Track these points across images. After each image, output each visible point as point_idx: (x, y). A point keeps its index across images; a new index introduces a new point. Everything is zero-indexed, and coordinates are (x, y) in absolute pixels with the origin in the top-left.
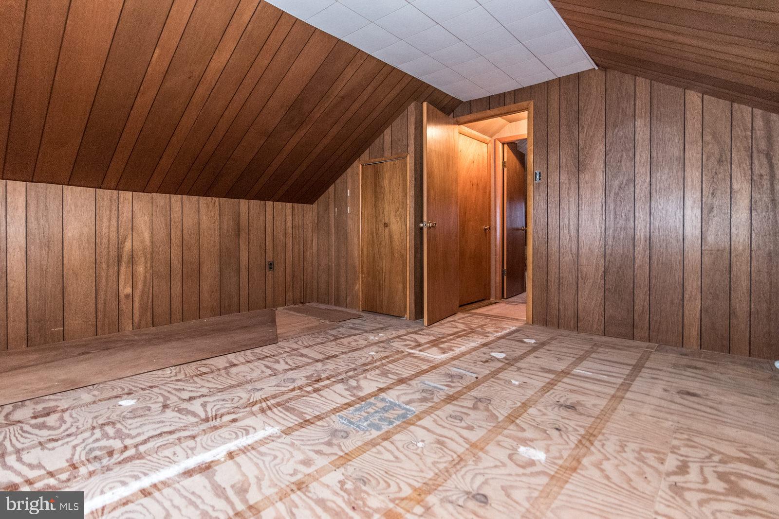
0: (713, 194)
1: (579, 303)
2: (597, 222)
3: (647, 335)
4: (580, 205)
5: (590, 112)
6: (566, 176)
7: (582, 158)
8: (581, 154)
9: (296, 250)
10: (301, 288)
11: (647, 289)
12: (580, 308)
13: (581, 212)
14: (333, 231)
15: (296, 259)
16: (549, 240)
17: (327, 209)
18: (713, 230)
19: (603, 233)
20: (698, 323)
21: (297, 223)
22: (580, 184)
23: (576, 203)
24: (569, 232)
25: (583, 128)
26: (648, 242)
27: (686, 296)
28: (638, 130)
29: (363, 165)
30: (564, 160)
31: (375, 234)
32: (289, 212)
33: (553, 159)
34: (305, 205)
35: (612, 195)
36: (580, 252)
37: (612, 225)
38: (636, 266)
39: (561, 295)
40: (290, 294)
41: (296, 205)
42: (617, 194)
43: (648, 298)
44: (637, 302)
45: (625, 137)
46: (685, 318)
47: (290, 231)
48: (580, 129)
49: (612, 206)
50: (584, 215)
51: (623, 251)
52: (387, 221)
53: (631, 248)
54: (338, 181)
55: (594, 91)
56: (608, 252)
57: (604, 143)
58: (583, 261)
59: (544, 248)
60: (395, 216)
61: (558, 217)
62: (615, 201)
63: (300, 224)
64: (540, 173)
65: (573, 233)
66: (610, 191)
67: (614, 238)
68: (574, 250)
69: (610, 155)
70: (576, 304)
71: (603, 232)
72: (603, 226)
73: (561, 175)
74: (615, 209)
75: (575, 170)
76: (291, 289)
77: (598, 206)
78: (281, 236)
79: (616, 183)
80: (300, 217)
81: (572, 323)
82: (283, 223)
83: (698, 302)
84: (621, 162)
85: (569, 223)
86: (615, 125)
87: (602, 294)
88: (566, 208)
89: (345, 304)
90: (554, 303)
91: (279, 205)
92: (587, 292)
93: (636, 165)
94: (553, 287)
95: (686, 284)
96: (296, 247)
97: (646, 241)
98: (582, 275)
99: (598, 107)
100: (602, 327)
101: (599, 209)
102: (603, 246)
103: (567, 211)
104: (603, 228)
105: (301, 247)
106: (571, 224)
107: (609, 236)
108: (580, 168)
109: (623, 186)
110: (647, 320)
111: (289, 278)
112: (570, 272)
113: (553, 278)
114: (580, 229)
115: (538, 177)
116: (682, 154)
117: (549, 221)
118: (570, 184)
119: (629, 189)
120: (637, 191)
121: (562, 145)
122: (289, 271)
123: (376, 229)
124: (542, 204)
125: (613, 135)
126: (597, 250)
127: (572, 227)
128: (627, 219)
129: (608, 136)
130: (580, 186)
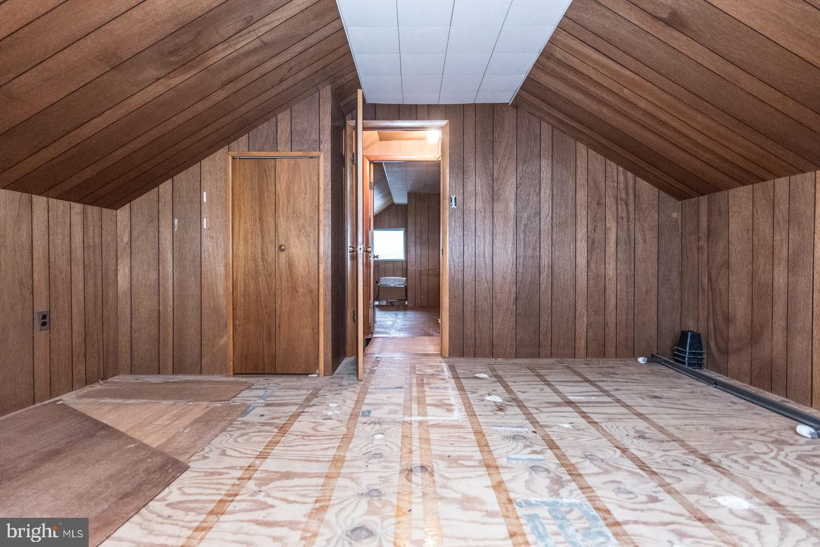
0: (594, 230)
1: (494, 330)
2: (510, 251)
3: (549, 352)
4: (494, 234)
5: (503, 144)
6: (481, 204)
7: (496, 188)
8: (495, 184)
9: (90, 289)
10: (99, 353)
11: (549, 311)
12: (495, 335)
13: (495, 241)
14: (169, 256)
15: (90, 305)
16: (465, 268)
17: (155, 219)
18: (595, 260)
19: (515, 262)
20: (585, 335)
21: (91, 241)
22: (494, 213)
23: (491, 232)
24: (484, 261)
25: (497, 159)
26: (550, 270)
27: (577, 314)
28: (543, 169)
29: (233, 158)
30: (480, 188)
31: (260, 260)
32: (77, 219)
33: (470, 186)
34: (105, 210)
35: (522, 226)
36: (495, 280)
37: (522, 254)
38: (541, 290)
39: (477, 323)
40: (80, 368)
41: (90, 209)
42: (526, 226)
43: (550, 318)
44: (542, 323)
45: (533, 174)
46: (577, 334)
47: (78, 253)
48: (495, 159)
49: (522, 236)
50: (498, 244)
51: (531, 278)
52: (282, 241)
53: (537, 274)
54: (182, 177)
55: (507, 125)
56: (519, 279)
57: (515, 176)
58: (497, 288)
59: (460, 276)
60: (298, 236)
61: (473, 245)
62: (524, 232)
63: (97, 242)
64: (455, 198)
65: (488, 261)
66: (520, 222)
67: (523, 266)
68: (489, 278)
69: (521, 188)
70: (491, 331)
71: (515, 260)
72: (515, 254)
73: (477, 203)
74: (524, 239)
75: (489, 199)
76: (82, 358)
77: (510, 237)
78: (62, 263)
79: (525, 215)
80: (97, 230)
81: (488, 351)
82: (67, 240)
83: (585, 319)
84: (529, 196)
85: (484, 251)
86: (525, 162)
87: (514, 319)
88: (482, 236)
89: (198, 369)
90: (469, 332)
91: (60, 205)
92: (500, 320)
93: (542, 200)
94: (469, 316)
95: (577, 305)
96: (90, 283)
97: (549, 269)
98: (496, 303)
99: (510, 141)
100: (514, 350)
101: (511, 239)
102: (515, 274)
103: (482, 238)
104: (515, 257)
105: (99, 282)
106: (486, 252)
107: (520, 264)
108: (495, 198)
109: (531, 218)
110: (550, 339)
111: (78, 339)
112: (486, 300)
113: (469, 307)
114: (494, 257)
115: (453, 202)
116: (574, 194)
117: (465, 248)
118: (485, 212)
119: (535, 221)
120: (542, 224)
121: (477, 173)
122: (78, 325)
123: (263, 254)
124: (458, 230)
125: (523, 169)
126: (510, 278)
127: (487, 255)
128: (534, 250)
129: (518, 170)
130: (495, 215)
